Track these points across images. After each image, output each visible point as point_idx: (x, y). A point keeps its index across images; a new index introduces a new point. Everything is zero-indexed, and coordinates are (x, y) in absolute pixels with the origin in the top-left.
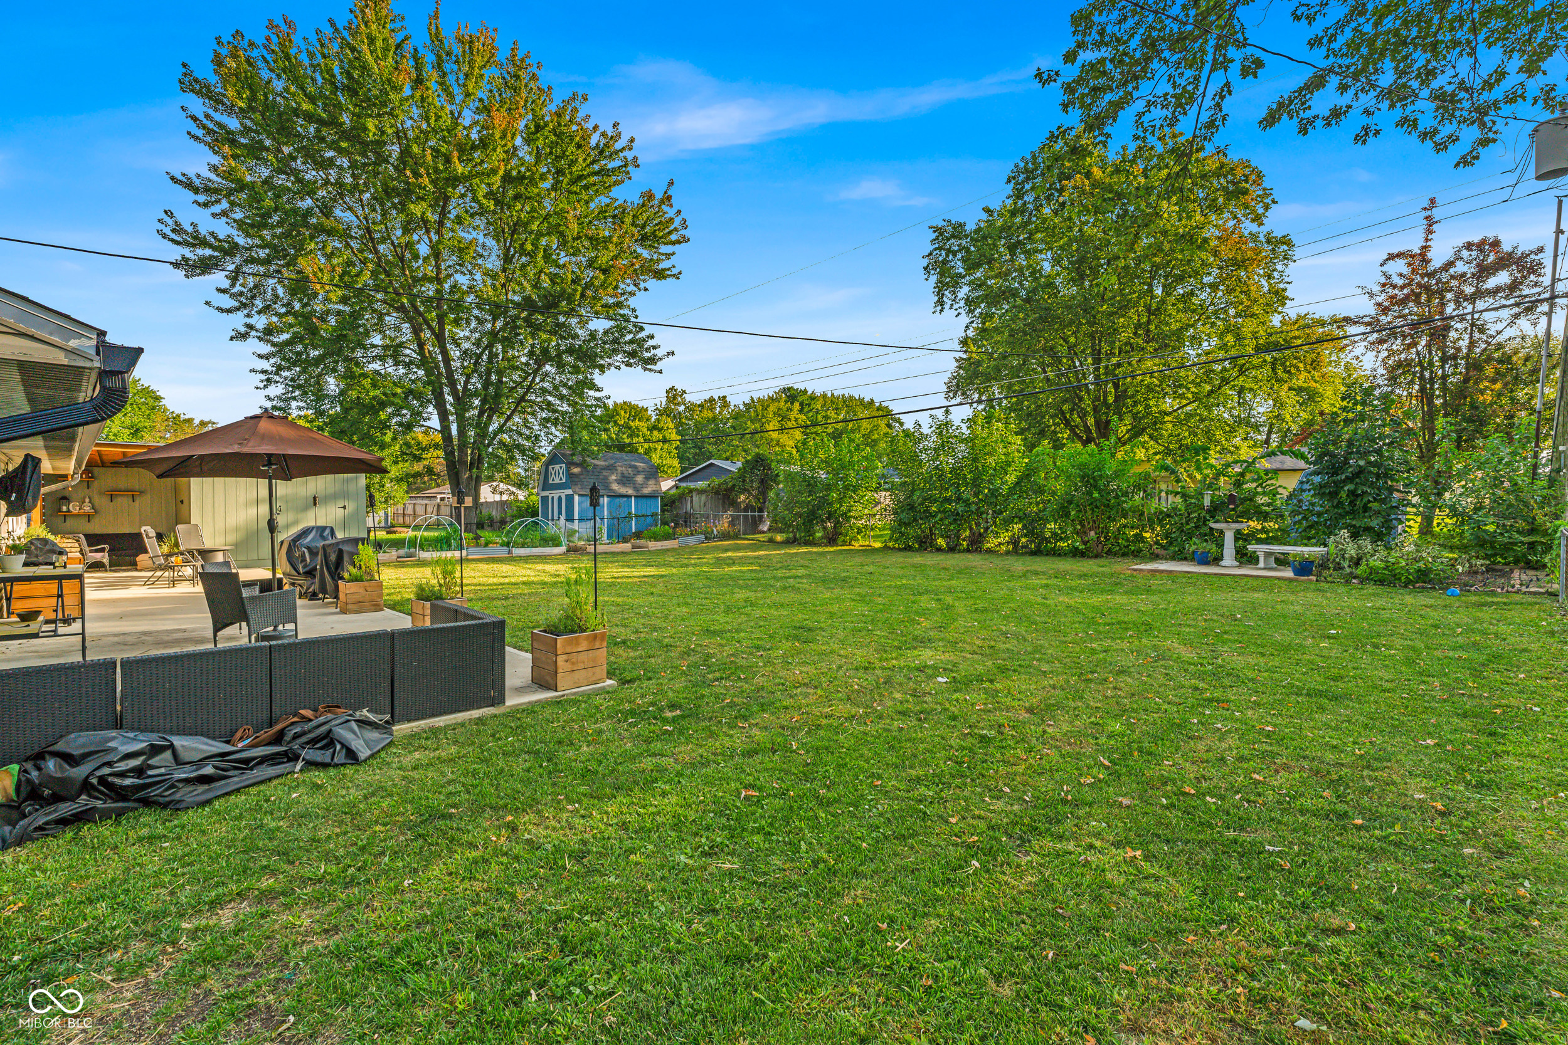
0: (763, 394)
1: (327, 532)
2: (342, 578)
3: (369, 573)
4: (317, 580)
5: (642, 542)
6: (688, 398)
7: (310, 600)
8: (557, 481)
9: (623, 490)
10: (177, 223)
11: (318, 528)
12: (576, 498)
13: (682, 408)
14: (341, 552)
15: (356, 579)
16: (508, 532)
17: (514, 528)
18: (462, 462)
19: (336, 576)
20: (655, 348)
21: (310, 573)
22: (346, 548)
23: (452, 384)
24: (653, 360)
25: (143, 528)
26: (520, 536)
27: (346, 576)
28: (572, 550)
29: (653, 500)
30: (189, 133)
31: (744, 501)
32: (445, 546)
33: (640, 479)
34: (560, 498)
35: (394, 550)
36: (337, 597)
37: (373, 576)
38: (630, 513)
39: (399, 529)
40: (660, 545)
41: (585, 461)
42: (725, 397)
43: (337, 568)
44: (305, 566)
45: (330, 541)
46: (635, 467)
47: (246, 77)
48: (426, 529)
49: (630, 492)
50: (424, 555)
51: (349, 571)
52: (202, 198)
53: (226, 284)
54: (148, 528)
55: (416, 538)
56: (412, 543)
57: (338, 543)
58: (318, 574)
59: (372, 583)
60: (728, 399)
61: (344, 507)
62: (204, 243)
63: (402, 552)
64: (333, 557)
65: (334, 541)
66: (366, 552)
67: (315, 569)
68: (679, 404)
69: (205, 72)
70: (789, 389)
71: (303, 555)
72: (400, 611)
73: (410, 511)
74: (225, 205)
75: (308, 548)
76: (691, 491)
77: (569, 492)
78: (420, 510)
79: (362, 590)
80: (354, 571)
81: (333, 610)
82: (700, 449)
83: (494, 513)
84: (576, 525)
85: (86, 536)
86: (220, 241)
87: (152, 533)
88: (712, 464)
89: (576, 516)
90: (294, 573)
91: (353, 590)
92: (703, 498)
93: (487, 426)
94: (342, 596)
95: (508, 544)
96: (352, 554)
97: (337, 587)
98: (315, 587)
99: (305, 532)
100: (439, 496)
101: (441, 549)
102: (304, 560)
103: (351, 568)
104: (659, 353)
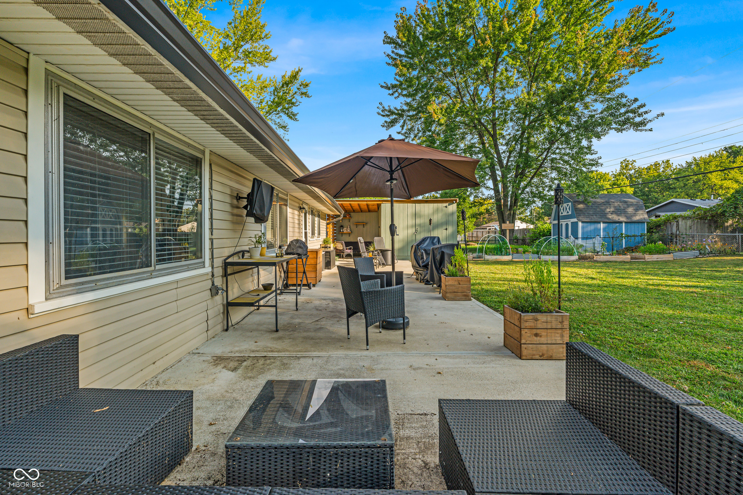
0: (704, 154)
1: (436, 240)
2: (443, 273)
3: (461, 270)
4: (429, 272)
5: (637, 254)
6: (637, 165)
7: (426, 284)
8: (565, 213)
9: (615, 218)
10: (383, 107)
11: (431, 237)
12: (580, 224)
13: (633, 171)
14: (443, 254)
15: (452, 275)
16: (538, 245)
17: (541, 243)
18: (505, 205)
19: (440, 271)
20: (646, 113)
21: (426, 266)
22: (446, 251)
23: (500, 162)
24: (643, 123)
25: (359, 238)
26: (545, 247)
27: (446, 271)
28: (582, 258)
29: (640, 225)
30: (386, 63)
31: (732, 225)
32: (499, 252)
33: (630, 210)
34: (567, 225)
35: (471, 253)
36: (440, 286)
37: (464, 272)
38: (622, 234)
39: (471, 243)
40: (655, 257)
41: (586, 200)
42: (668, 161)
43: (440, 265)
44: (423, 262)
45: (437, 246)
46: (626, 202)
47: (407, 27)
48: (488, 243)
49: (622, 219)
50: (488, 257)
51: (448, 268)
52: (391, 92)
53: (399, 129)
54: (361, 238)
55: (483, 247)
56: (481, 250)
57: (441, 247)
58: (429, 267)
59: (464, 278)
60: (671, 162)
61: (446, 229)
62: (392, 113)
63: (475, 255)
64: (438, 257)
65: (439, 246)
66: (459, 253)
67: (428, 264)
68: (630, 169)
69: (393, 33)
70: (730, 148)
71: (422, 255)
72: (483, 302)
73: (475, 235)
74: (400, 91)
75: (425, 250)
76: (675, 218)
77: (575, 220)
78: (480, 235)
79: (456, 283)
80: (451, 268)
81: (437, 295)
82: (647, 196)
83: (518, 236)
84: (580, 242)
85: (345, 242)
86: (398, 110)
87: (362, 241)
88: (672, 202)
89: (580, 235)
90: (417, 266)
91: (450, 283)
92: (689, 222)
93: (519, 183)
94: (443, 285)
95: (537, 253)
96: (450, 255)
97: (440, 278)
98: (428, 277)
99: (424, 240)
100: (488, 228)
101: (497, 254)
102: (422, 258)
103: (449, 266)
104: (648, 116)
